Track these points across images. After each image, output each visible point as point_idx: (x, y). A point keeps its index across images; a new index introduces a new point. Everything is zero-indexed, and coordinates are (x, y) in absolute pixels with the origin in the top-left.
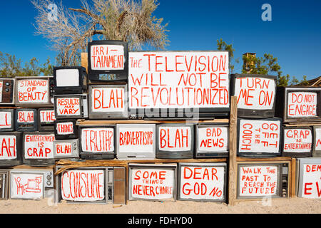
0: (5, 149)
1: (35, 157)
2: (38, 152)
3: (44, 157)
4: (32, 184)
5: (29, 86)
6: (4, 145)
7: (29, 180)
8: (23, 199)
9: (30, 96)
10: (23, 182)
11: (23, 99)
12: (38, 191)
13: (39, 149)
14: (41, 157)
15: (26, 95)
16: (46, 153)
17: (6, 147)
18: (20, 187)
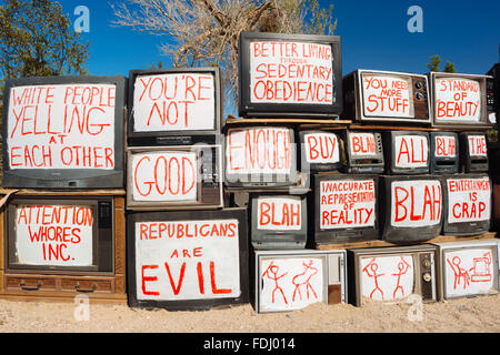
0: (428, 205)
1: (465, 219)
2: (469, 210)
3: (477, 219)
4: (481, 267)
5: (457, 91)
6: (428, 199)
7: (476, 260)
8: (469, 297)
9: (458, 108)
10: (466, 264)
11: (446, 114)
12: (488, 278)
13: (470, 204)
14: (473, 219)
15: (452, 106)
16: (481, 210)
17: (430, 202)
18: (460, 274)
